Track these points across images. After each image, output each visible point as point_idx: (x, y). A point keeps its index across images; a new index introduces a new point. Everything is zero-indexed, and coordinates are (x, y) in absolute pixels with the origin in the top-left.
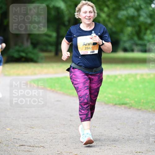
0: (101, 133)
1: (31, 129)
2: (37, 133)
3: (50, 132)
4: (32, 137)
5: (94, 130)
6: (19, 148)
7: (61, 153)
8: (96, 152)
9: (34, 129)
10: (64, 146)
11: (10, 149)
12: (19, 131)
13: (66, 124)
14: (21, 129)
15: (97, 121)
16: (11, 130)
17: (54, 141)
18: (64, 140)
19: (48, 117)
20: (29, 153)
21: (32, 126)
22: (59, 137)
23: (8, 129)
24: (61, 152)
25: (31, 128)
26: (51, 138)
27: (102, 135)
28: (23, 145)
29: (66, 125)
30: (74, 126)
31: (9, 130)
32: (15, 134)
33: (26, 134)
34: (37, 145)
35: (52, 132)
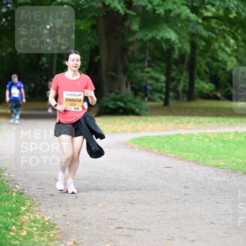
0: (227, 211)
1: (131, 206)
2: (139, 211)
3: (157, 210)
4: (133, 217)
5: (218, 207)
6: (115, 231)
7: (172, 239)
8: (221, 237)
9: (135, 206)
10: (177, 229)
11: (102, 233)
12: (115, 208)
13: (179, 199)
14: (117, 206)
15: (221, 195)
16: (104, 206)
17: (163, 222)
18: (176, 221)
19: (155, 190)
20: (129, 238)
21: (133, 202)
22: (169, 217)
23: (100, 205)
24: (173, 237)
25: (131, 204)
26: (159, 218)
27: (228, 214)
28: (120, 228)
29: (180, 201)
30: (190, 202)
31: (102, 207)
32: (110, 212)
33: (124, 213)
34: (139, 228)
35: (159, 210)
